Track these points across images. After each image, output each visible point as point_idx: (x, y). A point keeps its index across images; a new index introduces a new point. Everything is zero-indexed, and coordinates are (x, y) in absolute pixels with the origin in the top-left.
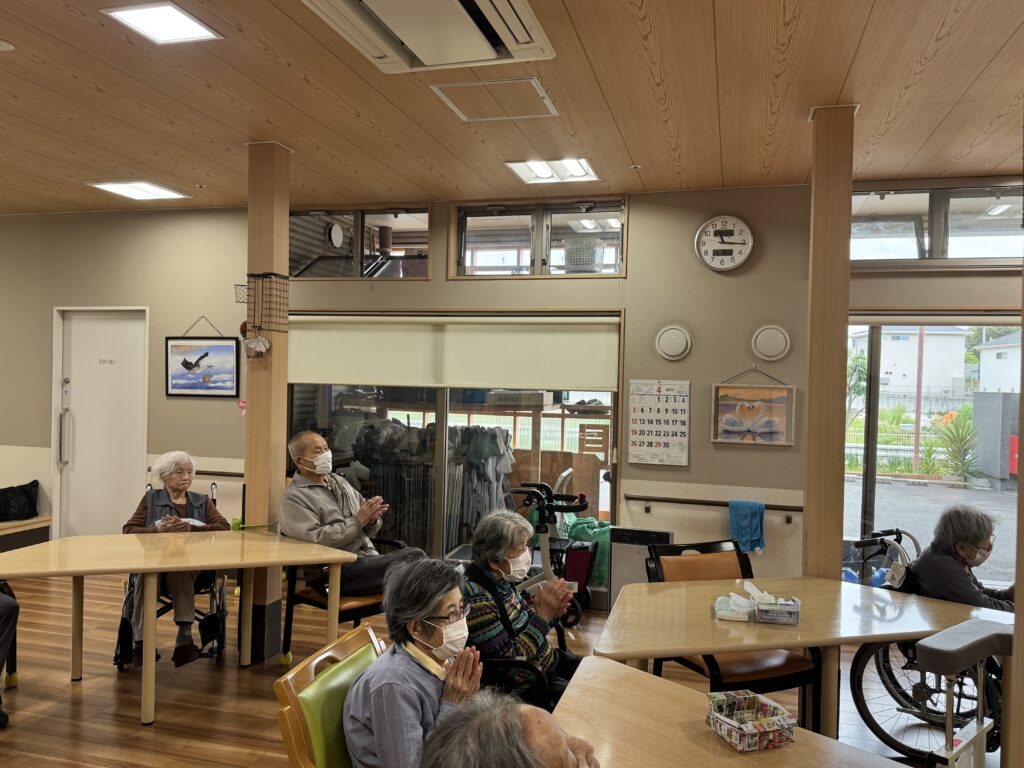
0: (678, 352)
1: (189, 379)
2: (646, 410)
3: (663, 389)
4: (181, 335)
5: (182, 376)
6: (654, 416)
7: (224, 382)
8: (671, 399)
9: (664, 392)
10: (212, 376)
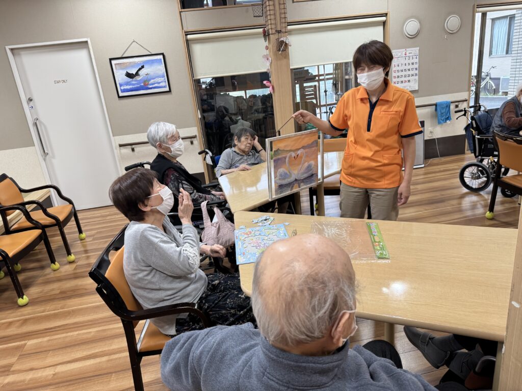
0: (415, 33)
1: (133, 85)
2: (400, 65)
3: (407, 53)
4: (120, 56)
5: (127, 84)
6: (403, 67)
7: (159, 83)
8: (411, 58)
9: (408, 55)
10: (150, 80)
